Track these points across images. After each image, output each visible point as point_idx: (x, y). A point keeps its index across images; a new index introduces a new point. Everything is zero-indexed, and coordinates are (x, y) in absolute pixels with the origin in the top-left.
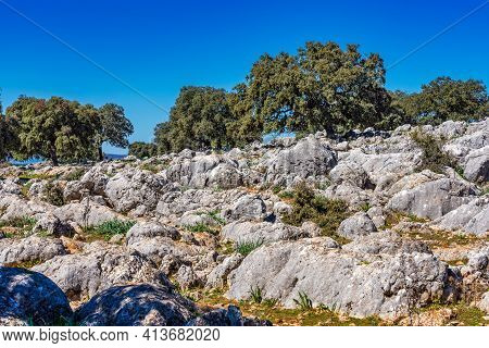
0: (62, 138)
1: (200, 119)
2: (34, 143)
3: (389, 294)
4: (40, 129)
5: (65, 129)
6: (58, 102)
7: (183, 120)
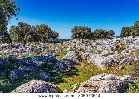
0: (102, 36)
1: (126, 32)
2: (98, 36)
3: (102, 64)
4: (99, 34)
5: (102, 34)
6: (101, 30)
7: (123, 32)
